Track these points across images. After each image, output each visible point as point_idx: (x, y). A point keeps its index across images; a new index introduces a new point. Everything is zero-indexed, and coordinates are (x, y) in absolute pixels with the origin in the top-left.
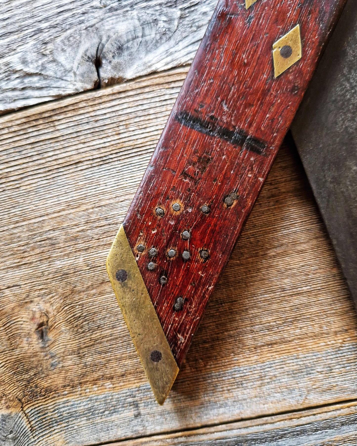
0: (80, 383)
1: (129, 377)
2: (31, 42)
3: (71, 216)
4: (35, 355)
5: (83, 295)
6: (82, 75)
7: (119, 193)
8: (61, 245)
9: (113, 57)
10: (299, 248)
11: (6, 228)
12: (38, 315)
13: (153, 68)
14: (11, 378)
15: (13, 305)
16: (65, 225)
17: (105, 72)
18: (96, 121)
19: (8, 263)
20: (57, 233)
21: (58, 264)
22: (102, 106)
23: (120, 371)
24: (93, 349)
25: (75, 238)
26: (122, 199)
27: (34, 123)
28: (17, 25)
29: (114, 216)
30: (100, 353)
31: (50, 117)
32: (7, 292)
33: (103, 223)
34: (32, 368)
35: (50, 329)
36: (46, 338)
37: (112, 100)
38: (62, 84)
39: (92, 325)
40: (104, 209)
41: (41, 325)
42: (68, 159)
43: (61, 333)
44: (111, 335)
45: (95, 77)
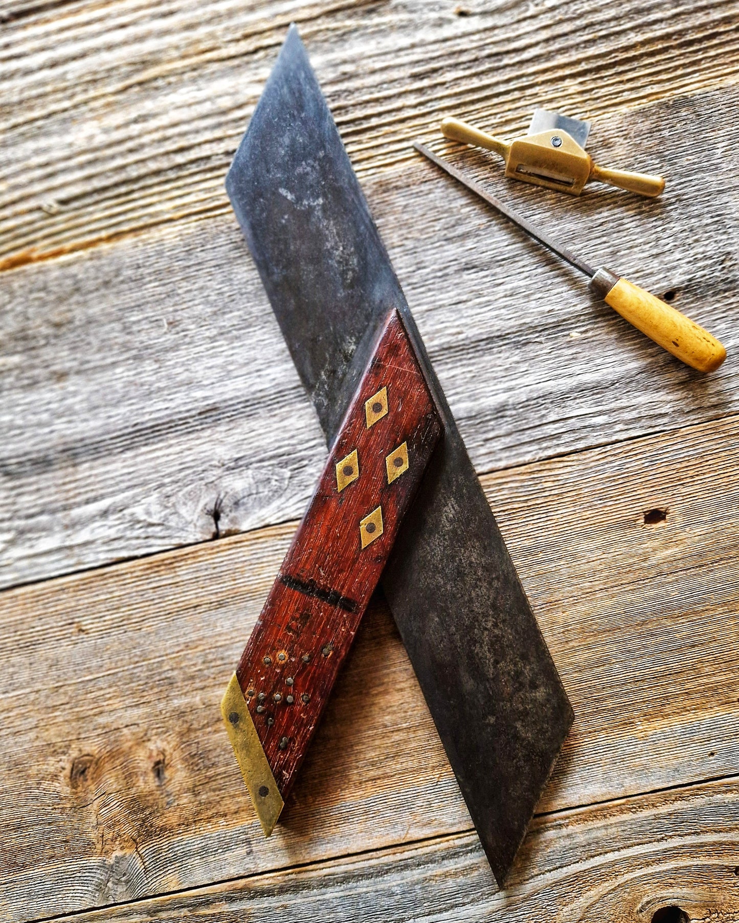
0: (195, 821)
1: (243, 814)
2: (155, 495)
3: (189, 656)
4: (151, 793)
5: (199, 733)
6: (202, 527)
7: (234, 634)
8: (179, 684)
9: (231, 511)
10: (398, 687)
11: (126, 668)
12: (155, 754)
13: (266, 522)
14: (126, 817)
15: (130, 744)
16: (183, 665)
17: (223, 524)
18: (214, 568)
19: (127, 702)
20: (175, 673)
21: (176, 703)
22: (219, 555)
23: (233, 808)
24: (207, 786)
25: (192, 678)
26: (237, 640)
27: (156, 569)
28: (142, 479)
29: (229, 656)
30: (214, 790)
31: (171, 563)
32: (125, 731)
33: (219, 663)
34: (148, 807)
35: (166, 766)
36: (162, 776)
37: (229, 549)
38: (184, 534)
39: (207, 763)
40: (220, 649)
41: (158, 763)
42: (187, 603)
43: (177, 770)
44: (225, 773)
45: (213, 529)
